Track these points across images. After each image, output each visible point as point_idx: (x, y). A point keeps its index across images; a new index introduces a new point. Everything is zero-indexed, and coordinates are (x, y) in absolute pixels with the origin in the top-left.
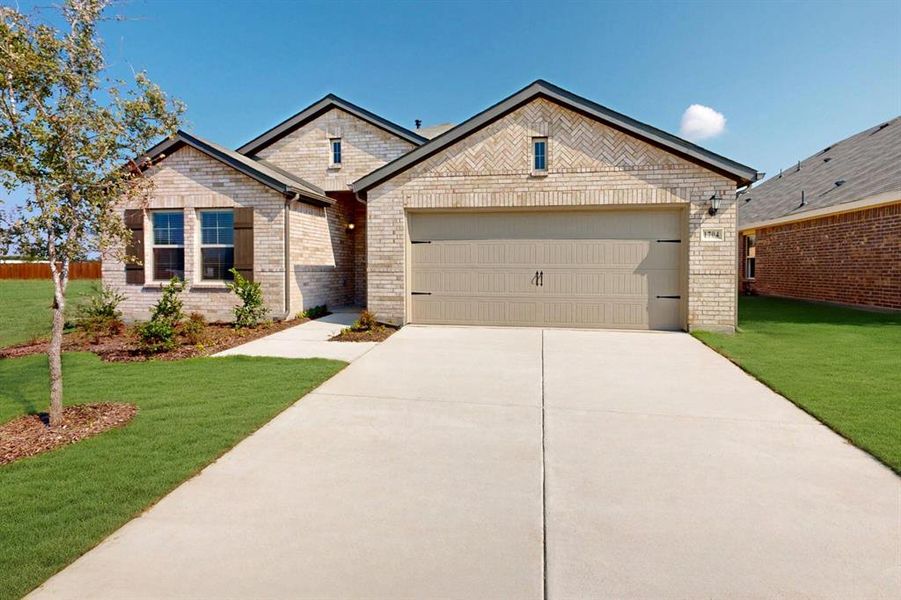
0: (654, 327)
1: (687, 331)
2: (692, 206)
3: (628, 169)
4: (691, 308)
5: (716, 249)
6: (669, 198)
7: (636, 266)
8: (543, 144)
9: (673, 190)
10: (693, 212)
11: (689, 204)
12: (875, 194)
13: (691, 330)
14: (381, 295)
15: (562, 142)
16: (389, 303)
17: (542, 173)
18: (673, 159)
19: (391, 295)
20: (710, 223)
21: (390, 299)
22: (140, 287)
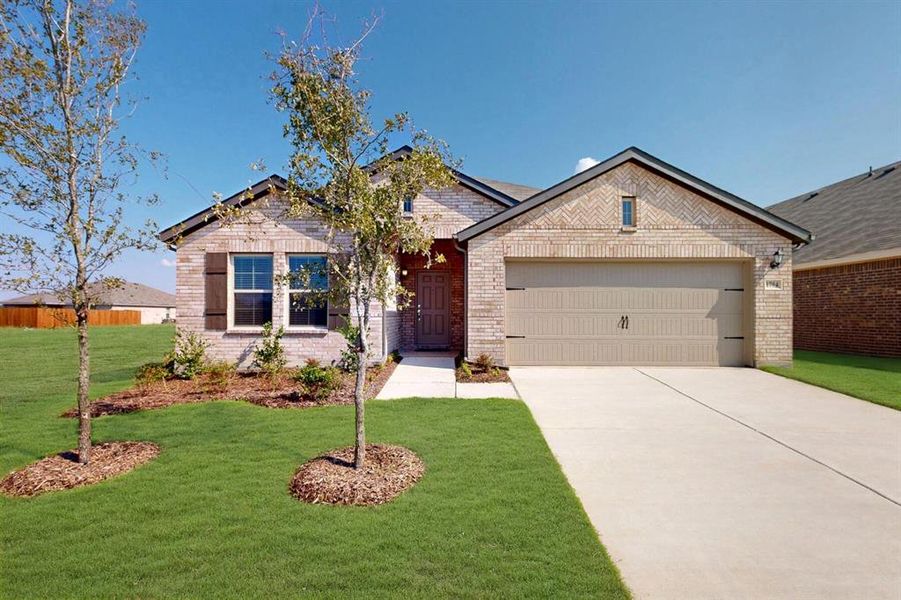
0: (723, 365)
1: (754, 367)
2: (757, 260)
3: (705, 227)
4: (757, 347)
5: (776, 296)
6: (739, 253)
7: (708, 311)
8: (630, 203)
9: (742, 247)
10: (758, 265)
11: (754, 259)
12: (856, 252)
13: (758, 366)
14: (482, 338)
15: (648, 202)
16: (489, 346)
17: (632, 229)
18: (742, 220)
19: (490, 338)
20: (772, 275)
21: (492, 342)
22: (222, 333)
